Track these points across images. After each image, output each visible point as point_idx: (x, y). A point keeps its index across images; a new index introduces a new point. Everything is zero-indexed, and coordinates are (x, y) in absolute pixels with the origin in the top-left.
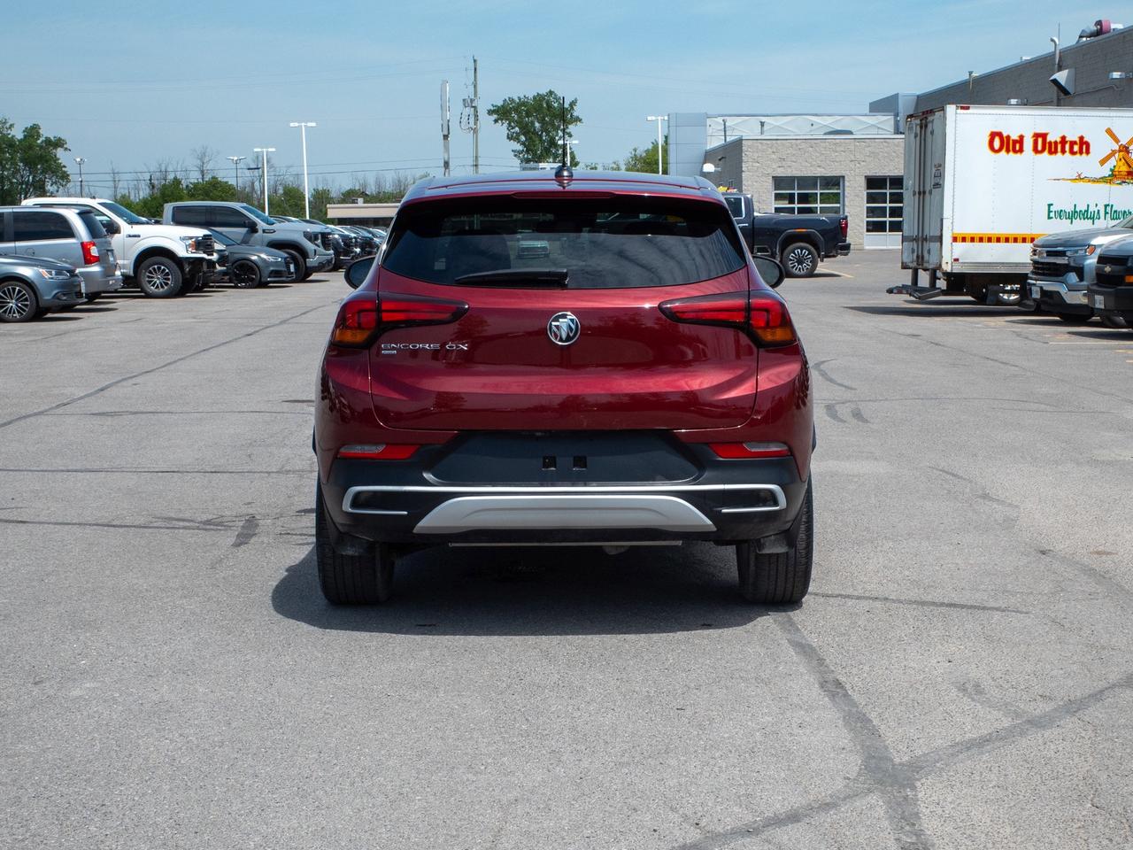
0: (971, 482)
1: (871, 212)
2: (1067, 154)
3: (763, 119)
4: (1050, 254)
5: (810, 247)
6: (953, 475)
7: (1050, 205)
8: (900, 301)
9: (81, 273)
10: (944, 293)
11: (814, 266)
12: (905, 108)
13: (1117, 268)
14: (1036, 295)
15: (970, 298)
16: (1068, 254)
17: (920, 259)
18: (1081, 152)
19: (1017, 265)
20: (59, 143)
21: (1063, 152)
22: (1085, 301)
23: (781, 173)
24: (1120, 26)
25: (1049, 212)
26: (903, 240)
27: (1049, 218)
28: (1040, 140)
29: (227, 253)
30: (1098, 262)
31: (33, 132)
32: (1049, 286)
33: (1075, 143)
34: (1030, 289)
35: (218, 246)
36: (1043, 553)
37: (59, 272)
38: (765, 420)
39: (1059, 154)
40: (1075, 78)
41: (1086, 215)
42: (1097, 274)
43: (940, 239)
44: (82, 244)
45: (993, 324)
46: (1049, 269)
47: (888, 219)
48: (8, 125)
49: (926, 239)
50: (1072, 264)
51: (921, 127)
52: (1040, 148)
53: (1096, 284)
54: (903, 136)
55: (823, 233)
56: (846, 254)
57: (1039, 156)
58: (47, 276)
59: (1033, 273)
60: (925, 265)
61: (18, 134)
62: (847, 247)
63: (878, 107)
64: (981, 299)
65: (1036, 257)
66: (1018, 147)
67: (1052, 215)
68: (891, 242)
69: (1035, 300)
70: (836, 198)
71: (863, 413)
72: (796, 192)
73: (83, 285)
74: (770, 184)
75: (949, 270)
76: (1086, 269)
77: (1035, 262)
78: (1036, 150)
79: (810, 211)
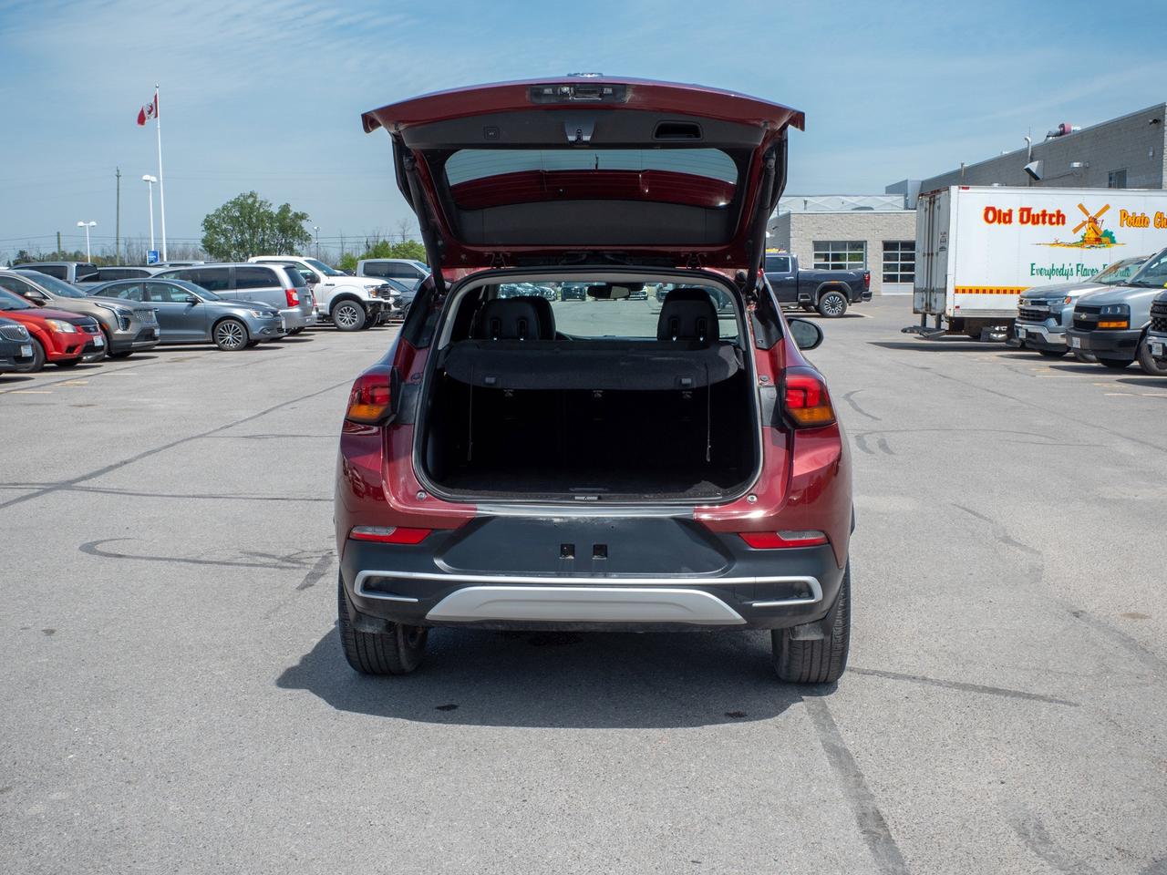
0: (992, 522)
1: (887, 267)
2: (1047, 224)
3: (806, 199)
4: (1034, 303)
5: (842, 295)
6: (975, 514)
7: (1033, 265)
8: (911, 338)
9: (283, 314)
10: (947, 332)
11: (844, 309)
12: (913, 191)
13: (1093, 316)
14: (1022, 335)
15: (967, 336)
16: (1049, 303)
17: (928, 306)
18: (1058, 223)
19: (1006, 311)
20: (303, 217)
21: (1044, 222)
22: (1063, 341)
23: (819, 238)
24: (1078, 128)
25: (1032, 270)
26: (916, 290)
27: (1032, 274)
28: (1025, 213)
29: (401, 297)
30: (1075, 311)
31: (285, 209)
32: (1033, 328)
33: (1054, 215)
34: (1018, 331)
35: (393, 292)
36: (1077, 615)
37: (265, 313)
38: (801, 501)
39: (1041, 224)
40: (1044, 167)
41: (1062, 272)
42: (1075, 321)
43: (945, 290)
44: (286, 291)
45: (987, 358)
46: (1033, 315)
47: (899, 273)
48: (268, 204)
49: (933, 291)
50: (1052, 311)
51: (930, 203)
52: (1025, 219)
53: (1073, 328)
54: (915, 211)
55: (851, 284)
56: (869, 300)
57: (1024, 225)
58: (256, 316)
59: (1019, 318)
60: (933, 311)
61: (275, 210)
62: (869, 295)
63: (891, 190)
64: (976, 337)
65: (1022, 306)
66: (1007, 218)
67: (1034, 272)
68: (905, 290)
69: (1021, 339)
70: (860, 257)
71: (888, 443)
72: (830, 252)
73: (283, 322)
74: (811, 246)
75: (952, 315)
76: (1063, 316)
77: (1021, 310)
78: (1022, 221)
79: (841, 267)
